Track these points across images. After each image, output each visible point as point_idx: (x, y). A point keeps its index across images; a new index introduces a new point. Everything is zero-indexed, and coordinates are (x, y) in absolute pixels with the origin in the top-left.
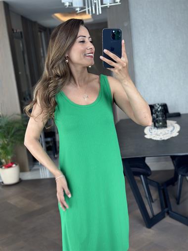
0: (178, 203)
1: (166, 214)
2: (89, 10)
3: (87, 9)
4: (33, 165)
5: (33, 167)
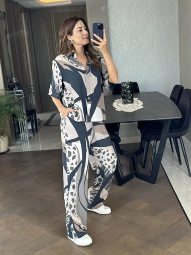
0: (144, 167)
1: (134, 176)
4: (16, 141)
5: (16, 142)
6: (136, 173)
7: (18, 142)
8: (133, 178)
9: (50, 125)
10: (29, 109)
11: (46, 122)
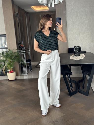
0: (83, 88)
1: (78, 92)
2: (49, 5)
3: (48, 5)
6: (79, 90)
7: (22, 74)
8: (77, 93)
9: (37, 67)
10: (28, 59)
11: (35, 66)
